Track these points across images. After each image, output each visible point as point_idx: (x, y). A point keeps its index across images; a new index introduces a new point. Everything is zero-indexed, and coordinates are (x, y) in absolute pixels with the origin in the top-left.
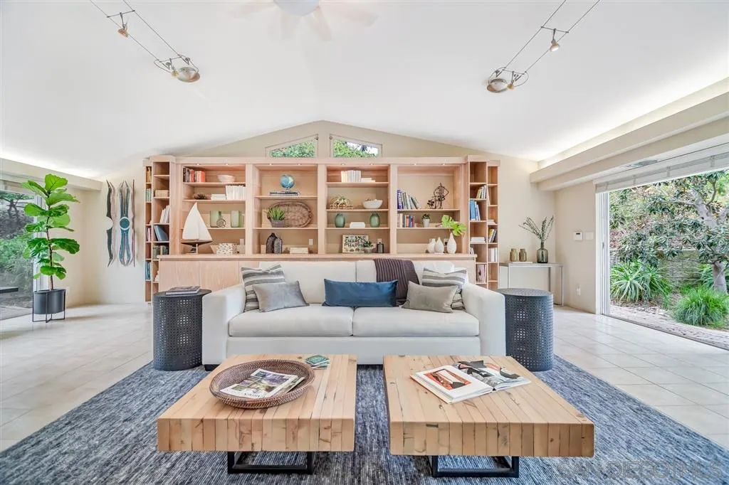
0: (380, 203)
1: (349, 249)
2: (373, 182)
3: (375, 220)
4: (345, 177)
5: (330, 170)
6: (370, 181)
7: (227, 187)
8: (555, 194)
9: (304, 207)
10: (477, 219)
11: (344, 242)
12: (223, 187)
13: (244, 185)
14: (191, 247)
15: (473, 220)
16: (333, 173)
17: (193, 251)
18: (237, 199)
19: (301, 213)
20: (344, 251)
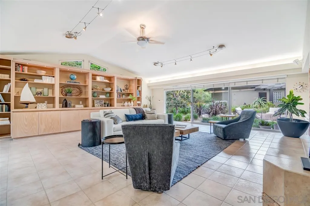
0: (110, 89)
1: (97, 105)
2: (108, 81)
3: (108, 95)
4: (99, 79)
5: (93, 75)
6: (107, 81)
7: (43, 77)
8: (152, 90)
9: (78, 88)
10: (139, 96)
11: (95, 103)
12: (41, 76)
13: (53, 77)
14: (25, 105)
15: (138, 96)
16: (94, 77)
17: (27, 107)
18: (50, 83)
19: (77, 91)
20: (95, 106)
